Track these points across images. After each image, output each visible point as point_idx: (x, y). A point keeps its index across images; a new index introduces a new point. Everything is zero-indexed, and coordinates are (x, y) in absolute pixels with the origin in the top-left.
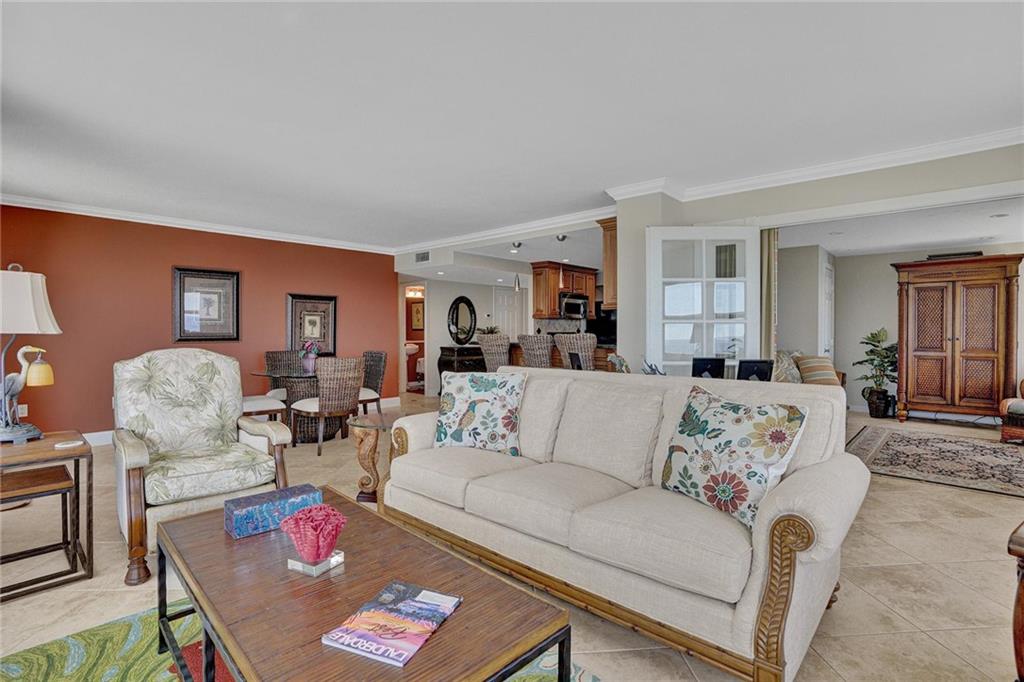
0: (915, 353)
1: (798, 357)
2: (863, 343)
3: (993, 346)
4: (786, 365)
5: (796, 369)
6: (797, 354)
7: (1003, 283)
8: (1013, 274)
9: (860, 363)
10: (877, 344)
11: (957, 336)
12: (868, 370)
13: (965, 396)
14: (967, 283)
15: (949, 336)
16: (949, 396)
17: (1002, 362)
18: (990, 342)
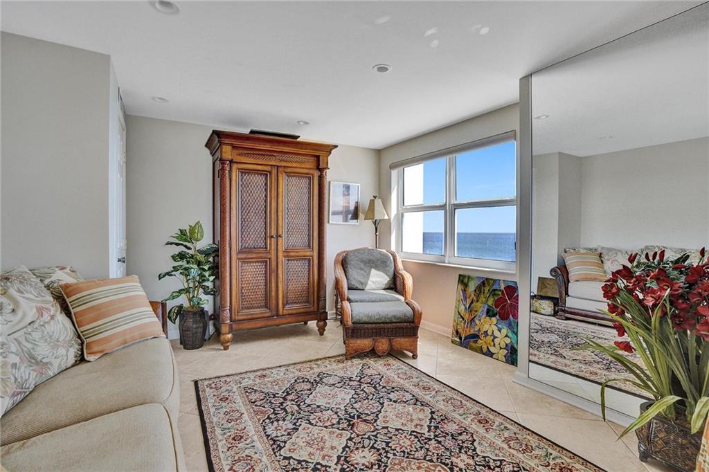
0: (240, 256)
1: (66, 286)
2: (168, 243)
3: (309, 243)
4: (32, 315)
5: (62, 318)
6: (64, 278)
7: (316, 174)
8: (325, 166)
9: (168, 274)
10: (189, 245)
11: (280, 233)
12: (178, 282)
13: (287, 303)
14: (289, 170)
15: (274, 233)
16: (273, 306)
17: (316, 261)
18: (306, 239)
